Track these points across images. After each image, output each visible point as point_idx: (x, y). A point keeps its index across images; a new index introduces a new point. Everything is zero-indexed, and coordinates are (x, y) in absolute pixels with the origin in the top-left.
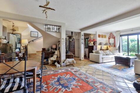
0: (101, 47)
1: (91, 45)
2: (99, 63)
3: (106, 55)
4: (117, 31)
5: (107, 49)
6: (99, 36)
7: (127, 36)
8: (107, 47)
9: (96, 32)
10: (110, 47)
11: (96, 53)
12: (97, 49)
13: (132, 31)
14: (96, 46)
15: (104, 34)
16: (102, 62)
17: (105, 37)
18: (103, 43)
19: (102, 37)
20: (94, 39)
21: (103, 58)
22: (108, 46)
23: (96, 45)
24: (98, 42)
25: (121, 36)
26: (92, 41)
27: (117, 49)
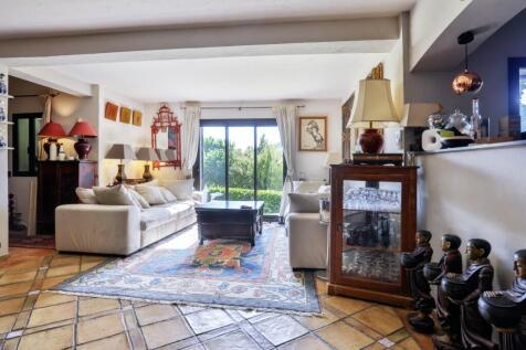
0: (121, 168)
1: (62, 157)
2: (123, 257)
3: (151, 205)
4: (190, 103)
5: (147, 178)
6: (111, 111)
7: (224, 128)
8: (147, 168)
9: (94, 87)
10: (157, 166)
11: (98, 203)
12: (96, 176)
13: (240, 109)
14: (95, 163)
15: (131, 106)
16: (139, 247)
17: (137, 120)
18: (129, 147)
19: (125, 119)
20: (78, 126)
21: (143, 226)
22: (150, 163)
23: (90, 157)
24: (104, 144)
25: (203, 123)
26: (70, 135)
27: (188, 178)
